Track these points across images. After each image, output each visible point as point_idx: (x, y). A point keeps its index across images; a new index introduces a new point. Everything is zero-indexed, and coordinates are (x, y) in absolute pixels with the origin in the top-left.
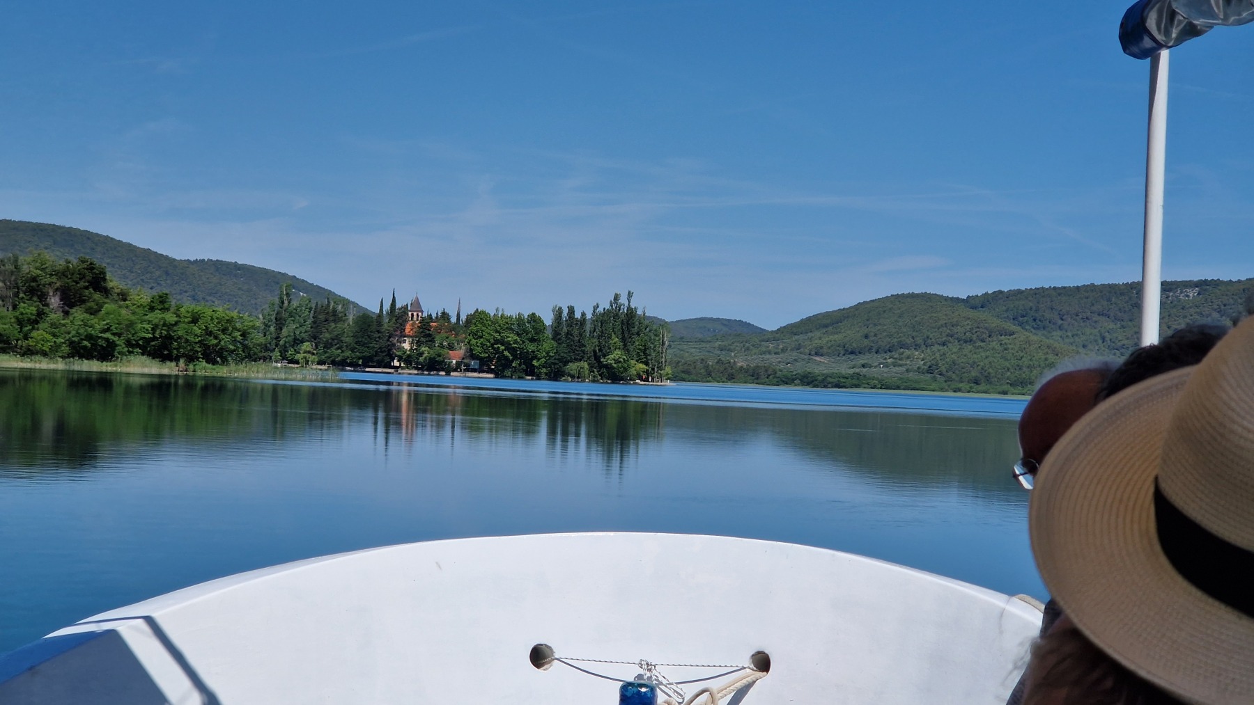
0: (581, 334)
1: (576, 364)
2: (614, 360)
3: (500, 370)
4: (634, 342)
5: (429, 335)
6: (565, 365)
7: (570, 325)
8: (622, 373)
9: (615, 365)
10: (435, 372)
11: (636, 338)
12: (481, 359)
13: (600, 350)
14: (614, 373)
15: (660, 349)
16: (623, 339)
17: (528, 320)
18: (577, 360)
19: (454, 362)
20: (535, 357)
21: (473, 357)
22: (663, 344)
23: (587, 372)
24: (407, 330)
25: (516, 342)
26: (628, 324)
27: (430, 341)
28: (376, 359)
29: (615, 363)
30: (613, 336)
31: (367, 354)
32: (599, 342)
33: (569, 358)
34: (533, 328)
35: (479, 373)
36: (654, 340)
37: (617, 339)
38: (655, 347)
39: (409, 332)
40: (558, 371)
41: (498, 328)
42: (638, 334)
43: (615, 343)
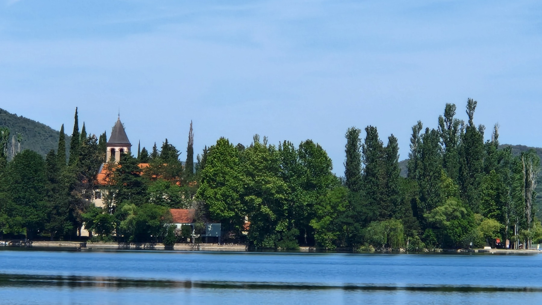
0: (389, 174)
1: (383, 223)
2: (446, 214)
3: (255, 238)
4: (479, 184)
5: (137, 184)
6: (364, 226)
7: (371, 159)
8: (459, 236)
9: (448, 223)
10: (147, 245)
11: (481, 177)
12: (224, 221)
13: (423, 199)
14: (447, 236)
15: (523, 194)
16: (461, 180)
17: (300, 153)
18: (383, 216)
19: (179, 226)
20: (313, 215)
21: (210, 217)
22: (528, 184)
23: (401, 237)
24: (101, 177)
25: (280, 190)
26: (468, 154)
27: (139, 193)
28: (48, 226)
29: (448, 220)
30: (444, 174)
31: (33, 218)
32: (420, 185)
33: (371, 214)
34: (309, 167)
35: (222, 243)
36: (513, 179)
37: (450, 180)
38: (514, 190)
39: (104, 180)
40: (354, 236)
41: (251, 168)
42: (487, 170)
43: (447, 186)
